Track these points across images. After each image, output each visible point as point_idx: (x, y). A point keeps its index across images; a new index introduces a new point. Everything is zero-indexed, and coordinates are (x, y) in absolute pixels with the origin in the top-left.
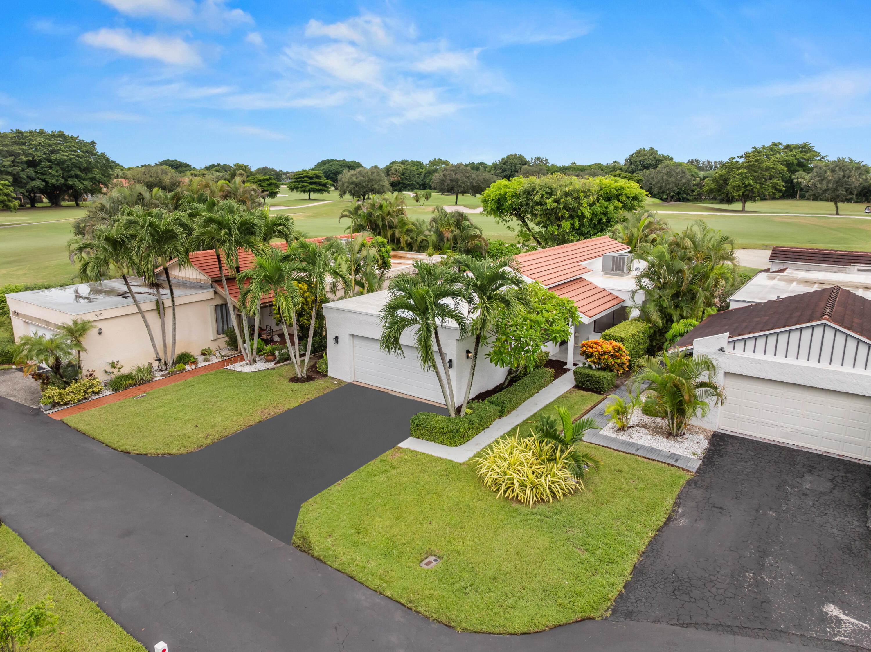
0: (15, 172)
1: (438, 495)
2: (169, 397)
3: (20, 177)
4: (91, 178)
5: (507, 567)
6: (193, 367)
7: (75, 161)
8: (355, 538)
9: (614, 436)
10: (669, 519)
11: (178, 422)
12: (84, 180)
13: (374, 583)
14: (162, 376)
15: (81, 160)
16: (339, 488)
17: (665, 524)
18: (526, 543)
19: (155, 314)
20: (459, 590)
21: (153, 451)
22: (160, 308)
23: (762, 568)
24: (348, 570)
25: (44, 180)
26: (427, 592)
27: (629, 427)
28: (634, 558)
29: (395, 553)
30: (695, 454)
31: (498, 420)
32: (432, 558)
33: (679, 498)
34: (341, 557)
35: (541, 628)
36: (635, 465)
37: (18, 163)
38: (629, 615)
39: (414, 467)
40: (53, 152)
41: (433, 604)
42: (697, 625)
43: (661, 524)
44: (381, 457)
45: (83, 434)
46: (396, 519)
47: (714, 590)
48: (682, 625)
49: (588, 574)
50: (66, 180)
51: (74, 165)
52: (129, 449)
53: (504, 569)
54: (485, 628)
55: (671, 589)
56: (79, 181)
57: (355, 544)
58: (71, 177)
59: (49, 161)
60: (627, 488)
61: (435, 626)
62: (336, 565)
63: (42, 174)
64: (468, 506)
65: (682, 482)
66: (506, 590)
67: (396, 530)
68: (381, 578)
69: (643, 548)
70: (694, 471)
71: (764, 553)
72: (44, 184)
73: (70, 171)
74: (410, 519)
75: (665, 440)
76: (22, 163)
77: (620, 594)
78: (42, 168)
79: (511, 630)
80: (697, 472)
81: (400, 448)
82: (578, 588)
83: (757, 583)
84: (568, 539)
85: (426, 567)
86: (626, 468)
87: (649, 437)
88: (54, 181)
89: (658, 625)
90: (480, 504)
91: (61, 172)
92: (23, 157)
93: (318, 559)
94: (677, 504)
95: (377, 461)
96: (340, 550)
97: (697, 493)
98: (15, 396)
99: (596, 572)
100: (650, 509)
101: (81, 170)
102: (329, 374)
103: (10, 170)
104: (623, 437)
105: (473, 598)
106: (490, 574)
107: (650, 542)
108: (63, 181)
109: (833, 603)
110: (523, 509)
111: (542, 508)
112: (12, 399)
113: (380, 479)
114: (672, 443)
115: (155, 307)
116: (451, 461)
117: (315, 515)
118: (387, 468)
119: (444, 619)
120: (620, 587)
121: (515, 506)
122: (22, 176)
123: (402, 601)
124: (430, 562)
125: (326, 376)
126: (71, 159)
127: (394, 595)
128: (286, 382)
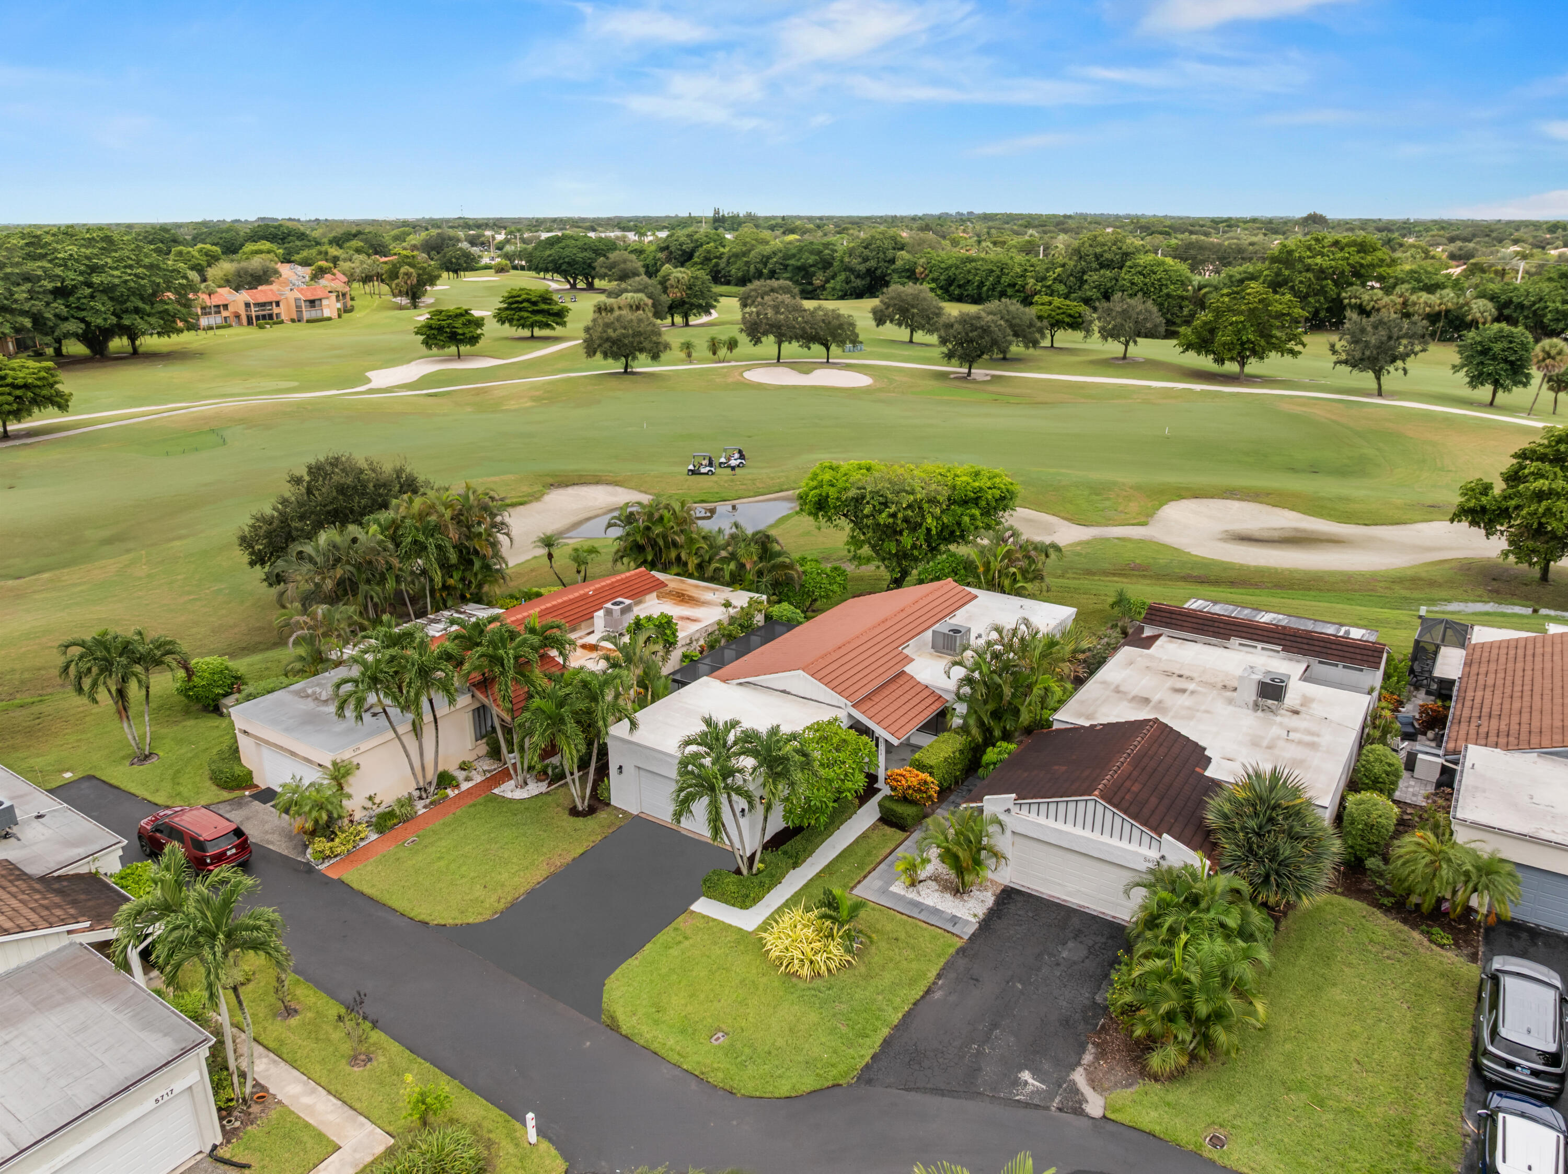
0: (35, 310)
1: (727, 970)
2: (443, 843)
3: (43, 317)
4: (160, 312)
5: (780, 1042)
6: (456, 792)
7: (133, 284)
8: (656, 1016)
9: (903, 893)
10: (928, 992)
11: (464, 880)
12: (149, 315)
13: (674, 1058)
14: (425, 807)
15: (143, 282)
16: (636, 962)
17: (923, 997)
18: (798, 1021)
19: (412, 735)
20: (741, 1063)
21: (451, 921)
22: (417, 729)
23: (987, 1039)
24: (652, 1047)
25: (82, 320)
26: (715, 1065)
27: (921, 882)
28: (886, 1031)
29: (690, 1030)
30: (975, 916)
31: (792, 871)
32: (720, 1034)
33: (943, 969)
34: (645, 1035)
35: (800, 1093)
36: (912, 932)
37: (38, 293)
38: (869, 1082)
39: (706, 937)
40: (94, 269)
41: (720, 1075)
42: (917, 1089)
43: (918, 997)
44: (673, 925)
45: (371, 899)
46: (691, 996)
47: (941, 1060)
48: (906, 1090)
49: (844, 1048)
50: (119, 317)
51: (132, 292)
52: (427, 919)
53: (778, 1044)
54: (758, 1094)
55: (907, 1060)
56: (142, 318)
57: (656, 1022)
58: (126, 311)
59: (89, 285)
60: (898, 958)
61: (721, 1093)
62: (642, 1042)
63: (79, 309)
64: (753, 982)
65: (952, 951)
66: (777, 1063)
67: (690, 1008)
68: (679, 1054)
69: (896, 1022)
70: (966, 937)
71: (995, 1026)
72: (83, 326)
73: (125, 302)
74: (702, 996)
75: (951, 898)
76: (44, 292)
77: (867, 1065)
78: (79, 299)
79: (777, 1095)
80: (970, 938)
81: (693, 912)
82: (834, 1060)
83: (979, 1053)
84: (834, 1015)
85: (716, 1043)
86: (902, 936)
87: (937, 894)
88: (99, 321)
89: (889, 1090)
90: (764, 980)
91: (110, 304)
92: (46, 283)
93: (626, 1037)
94: (939, 976)
95: (669, 929)
96: (644, 1028)
97: (962, 962)
98: (272, 843)
99: (851, 1046)
100: (913, 982)
101: (142, 298)
102: (612, 803)
103: (26, 307)
104: (911, 895)
105: (751, 1069)
106: (766, 1049)
107: (904, 1016)
108: (114, 320)
109: (1029, 1070)
110: (801, 985)
111: (818, 982)
112: (271, 847)
113: (674, 952)
114: (957, 901)
115: (411, 728)
116: (740, 929)
117: (619, 993)
118: (680, 938)
119: (727, 1087)
120: (868, 1059)
121: (794, 980)
122: (47, 315)
123: (697, 1073)
124: (718, 1038)
125: (608, 804)
126: (126, 282)
127: (690, 1068)
128: (566, 816)
